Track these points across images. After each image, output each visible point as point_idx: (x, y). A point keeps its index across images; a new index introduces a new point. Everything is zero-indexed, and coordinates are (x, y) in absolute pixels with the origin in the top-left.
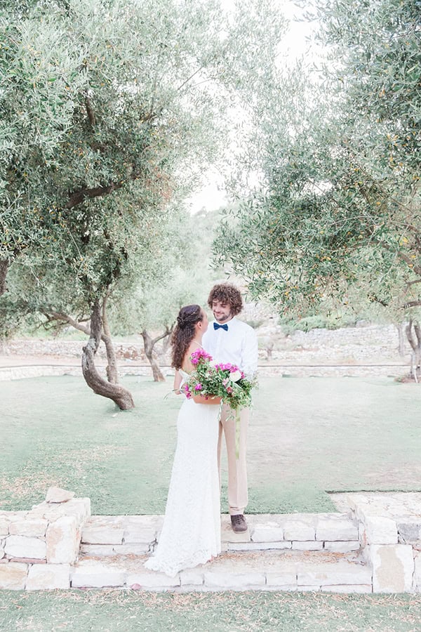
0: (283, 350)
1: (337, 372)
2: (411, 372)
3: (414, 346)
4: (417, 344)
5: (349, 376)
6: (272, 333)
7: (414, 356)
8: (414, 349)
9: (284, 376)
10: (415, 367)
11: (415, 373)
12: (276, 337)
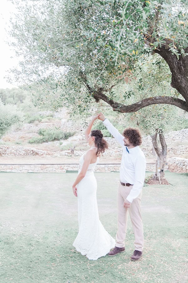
0: (83, 150)
1: (106, 169)
2: (156, 175)
3: (159, 153)
4: (161, 151)
5: (114, 172)
6: (80, 139)
7: (159, 161)
8: (159, 155)
9: (67, 171)
10: (159, 170)
11: (159, 175)
12: (81, 142)
